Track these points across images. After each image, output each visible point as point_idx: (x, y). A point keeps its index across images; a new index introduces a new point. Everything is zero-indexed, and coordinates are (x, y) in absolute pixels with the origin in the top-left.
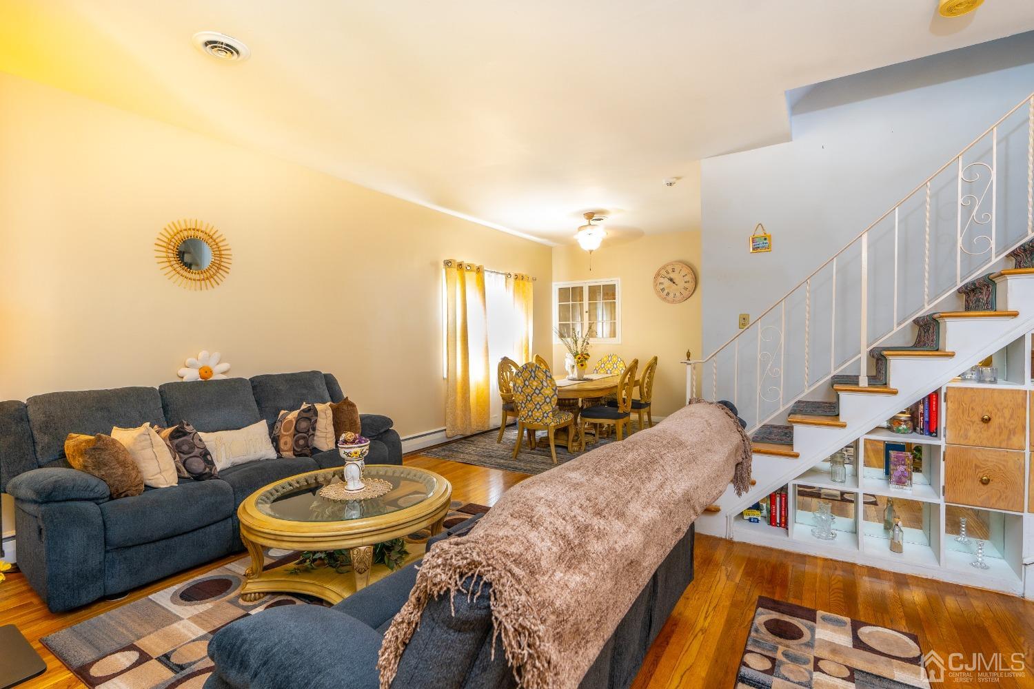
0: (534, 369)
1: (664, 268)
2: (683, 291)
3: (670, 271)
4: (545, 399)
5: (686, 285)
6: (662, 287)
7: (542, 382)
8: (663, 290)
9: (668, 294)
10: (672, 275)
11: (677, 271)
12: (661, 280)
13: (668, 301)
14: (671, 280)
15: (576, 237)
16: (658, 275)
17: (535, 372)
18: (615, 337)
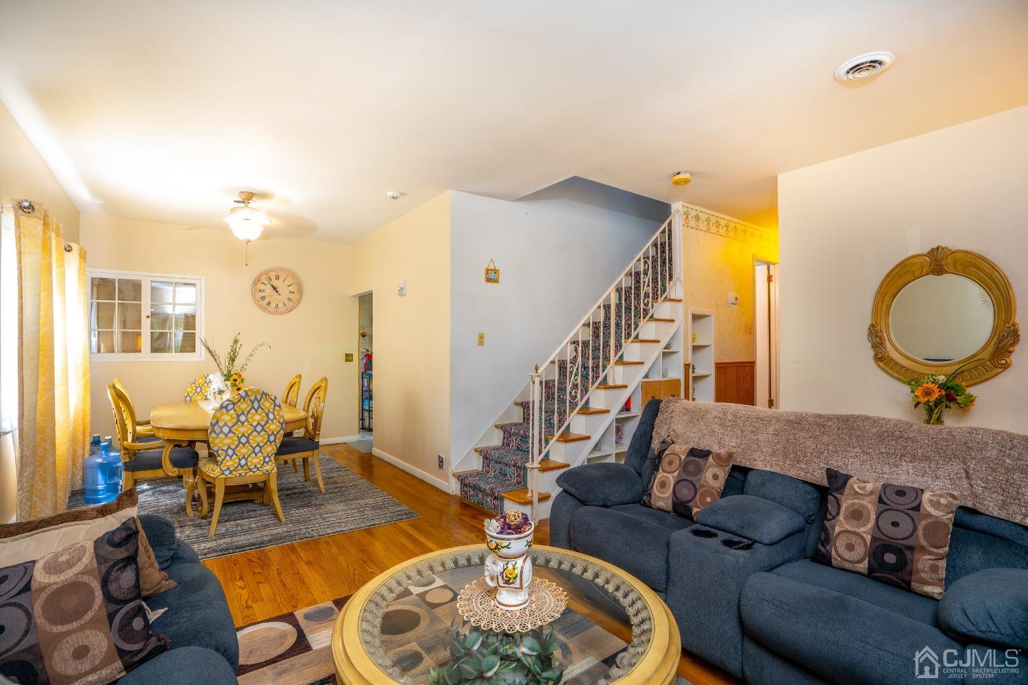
0: (259, 397)
1: (266, 273)
2: (286, 302)
3: (273, 278)
4: (269, 438)
5: (291, 296)
6: (262, 294)
7: (267, 415)
8: (263, 298)
9: (269, 303)
10: (275, 283)
11: (281, 279)
12: (262, 287)
13: (269, 312)
14: (275, 288)
15: (227, 220)
16: (258, 280)
17: (259, 402)
18: (194, 351)
